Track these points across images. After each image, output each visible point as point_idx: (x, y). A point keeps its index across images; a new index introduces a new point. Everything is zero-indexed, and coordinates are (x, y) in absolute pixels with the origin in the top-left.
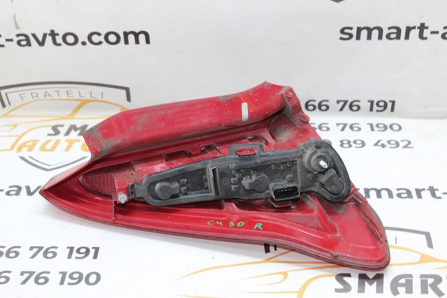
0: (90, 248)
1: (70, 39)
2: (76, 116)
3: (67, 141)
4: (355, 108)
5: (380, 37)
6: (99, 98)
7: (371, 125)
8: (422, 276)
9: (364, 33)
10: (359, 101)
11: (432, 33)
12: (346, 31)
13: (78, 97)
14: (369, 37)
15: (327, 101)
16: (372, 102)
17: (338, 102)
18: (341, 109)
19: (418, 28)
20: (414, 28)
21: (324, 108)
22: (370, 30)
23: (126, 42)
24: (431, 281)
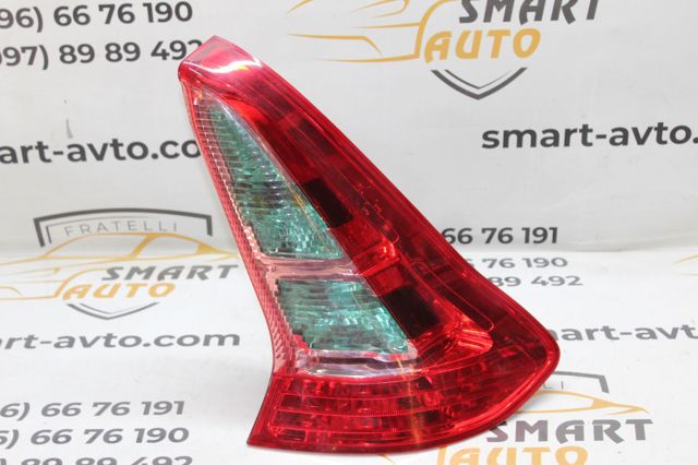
1: (138, 151)
2: (139, 257)
3: (129, 285)
4: (506, 239)
5: (533, 144)
6: (171, 230)
7: (528, 261)
8: (595, 422)
9: (513, 139)
10: (510, 229)
11: (599, 137)
12: (490, 136)
13: (143, 230)
14: (520, 144)
15: (469, 230)
16: (527, 230)
17: (484, 231)
18: (488, 241)
19: (581, 131)
20: (575, 131)
21: (465, 239)
22: (520, 135)
24: (606, 427)
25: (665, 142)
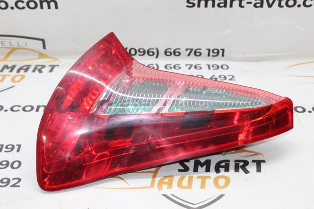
0: (15, 145)
2: (8, 59)
3: (2, 75)
4: (198, 54)
5: (213, 6)
6: (24, 46)
7: (209, 66)
8: (235, 161)
9: (203, 3)
10: (200, 49)
11: (248, 3)
12: (191, 1)
13: (9, 46)
14: (206, 6)
15: (179, 49)
16: (209, 50)
17: (187, 50)
18: (189, 55)
21: (177, 54)
22: (207, 1)
23: (42, 7)
24: (241, 164)
25: (283, 7)
